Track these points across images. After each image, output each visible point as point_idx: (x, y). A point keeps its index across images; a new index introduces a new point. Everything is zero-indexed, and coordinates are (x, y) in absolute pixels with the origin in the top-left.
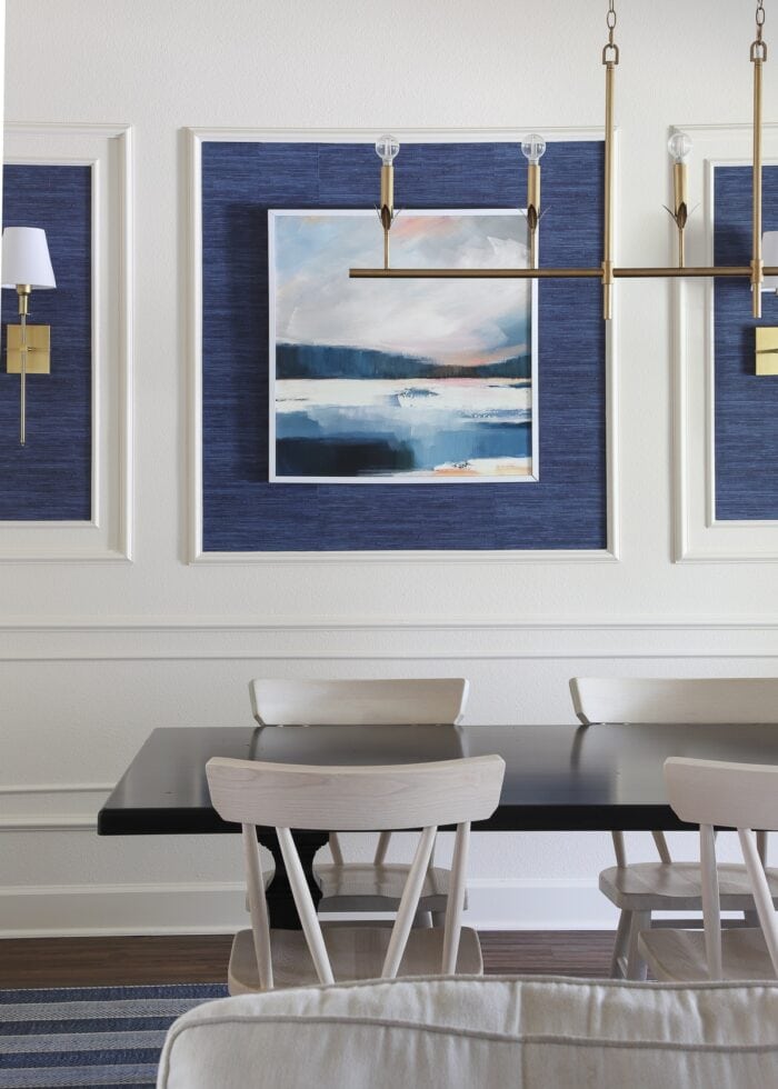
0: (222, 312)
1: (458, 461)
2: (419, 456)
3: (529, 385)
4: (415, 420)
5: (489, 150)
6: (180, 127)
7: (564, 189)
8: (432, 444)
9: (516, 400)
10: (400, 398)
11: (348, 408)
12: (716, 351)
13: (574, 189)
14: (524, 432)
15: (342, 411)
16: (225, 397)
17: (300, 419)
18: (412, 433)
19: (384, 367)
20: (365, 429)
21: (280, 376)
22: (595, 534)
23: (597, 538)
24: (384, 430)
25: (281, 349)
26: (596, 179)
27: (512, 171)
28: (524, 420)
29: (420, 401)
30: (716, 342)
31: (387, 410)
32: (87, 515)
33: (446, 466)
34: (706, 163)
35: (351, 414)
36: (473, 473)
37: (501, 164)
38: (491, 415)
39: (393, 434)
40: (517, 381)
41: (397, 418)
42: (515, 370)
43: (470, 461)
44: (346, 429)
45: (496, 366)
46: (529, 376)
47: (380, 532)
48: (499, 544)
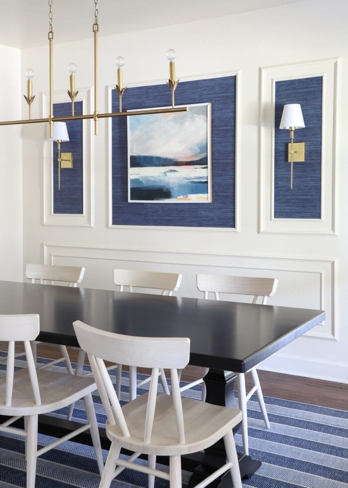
0: (117, 146)
2: (173, 193)
3: (207, 168)
4: (172, 181)
5: (197, 83)
6: (105, 85)
7: (222, 95)
8: (176, 189)
11: (151, 177)
12: (275, 153)
13: (225, 94)
15: (150, 178)
16: (118, 174)
19: (162, 162)
20: (157, 184)
21: (132, 166)
22: (230, 222)
23: (232, 224)
24: (162, 184)
25: (132, 157)
26: (233, 90)
27: (205, 90)
28: (206, 180)
29: (173, 174)
30: (275, 149)
31: (163, 177)
32: (82, 212)
33: (181, 197)
34: (272, 80)
35: (152, 179)
37: (201, 88)
38: (195, 178)
39: (164, 186)
41: (166, 180)
42: (203, 162)
44: (150, 184)
45: (197, 161)
46: (207, 164)
47: (163, 220)
48: (200, 225)
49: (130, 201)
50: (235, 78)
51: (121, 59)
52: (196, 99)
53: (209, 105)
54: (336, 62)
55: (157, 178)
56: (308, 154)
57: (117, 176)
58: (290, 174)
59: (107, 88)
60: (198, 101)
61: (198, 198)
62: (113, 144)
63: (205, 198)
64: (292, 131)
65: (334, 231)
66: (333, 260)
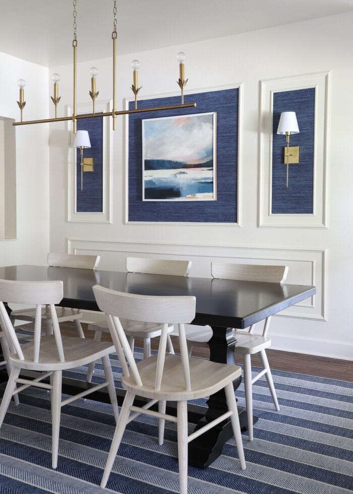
0: (133, 151)
1: (193, 194)
2: (182, 193)
3: (213, 170)
4: (181, 182)
6: (123, 98)
7: (226, 105)
8: (185, 189)
9: (210, 174)
10: (177, 175)
12: (273, 156)
13: (229, 105)
14: (211, 185)
15: (162, 179)
16: (134, 176)
17: (150, 182)
18: (180, 186)
19: (173, 165)
20: (168, 185)
21: (146, 169)
22: (233, 218)
23: (235, 219)
24: (172, 185)
25: (146, 161)
26: (236, 101)
27: (211, 101)
28: (211, 181)
29: (182, 175)
30: (273, 153)
31: (173, 179)
32: (102, 211)
33: (189, 196)
34: (271, 92)
35: (164, 180)
36: (197, 198)
37: (208, 99)
38: (202, 179)
39: (175, 186)
40: (209, 168)
41: (176, 181)
42: (209, 165)
43: (196, 194)
44: (163, 185)
45: (203, 164)
46: (213, 167)
47: (173, 216)
48: (206, 221)
49: (144, 200)
50: (238, 90)
51: (137, 62)
52: (203, 109)
53: (215, 114)
54: (327, 75)
55: (168, 179)
56: (302, 157)
57: (133, 178)
58: (286, 175)
59: (124, 100)
60: (205, 111)
61: (204, 196)
62: (129, 150)
63: (210, 196)
64: (288, 135)
65: (324, 225)
66: (323, 250)
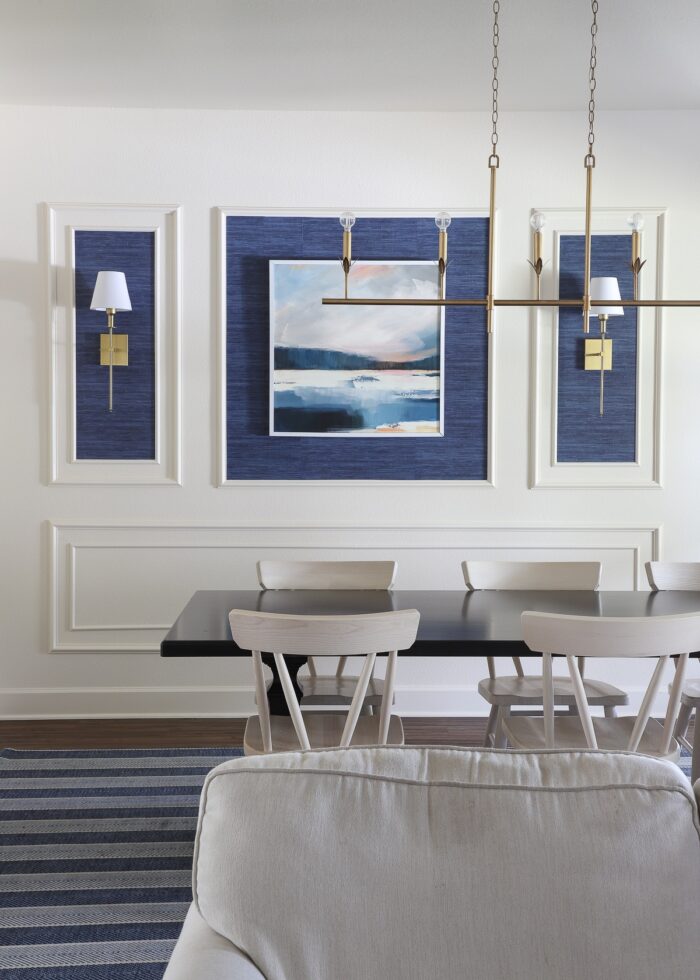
0: (241, 326)
1: (392, 423)
2: (366, 419)
3: (438, 375)
4: (364, 397)
6: (212, 206)
7: (462, 248)
8: (374, 412)
9: (430, 384)
10: (355, 382)
12: (560, 354)
13: (469, 248)
14: (435, 405)
15: (317, 391)
16: (241, 381)
17: (290, 395)
18: (363, 405)
19: (344, 362)
20: (331, 402)
21: (277, 367)
22: (478, 470)
23: (481, 473)
24: (344, 403)
25: (279, 350)
26: (483, 242)
27: (429, 236)
28: (435, 397)
29: (367, 385)
30: (559, 348)
32: (152, 456)
34: (555, 233)
35: (323, 392)
36: (402, 431)
37: (422, 232)
39: (349, 406)
40: (430, 372)
42: (430, 365)
43: (400, 423)
44: (319, 402)
45: (417, 362)
46: (439, 369)
47: (341, 468)
48: (418, 476)
50: (487, 221)
52: (412, 252)
54: (662, 215)
55: (334, 390)
56: (617, 357)
57: (238, 384)
59: (214, 212)
60: (415, 256)
61: (418, 428)
62: (229, 323)
63: (432, 428)
64: (603, 320)
65: (658, 482)
66: (656, 527)
